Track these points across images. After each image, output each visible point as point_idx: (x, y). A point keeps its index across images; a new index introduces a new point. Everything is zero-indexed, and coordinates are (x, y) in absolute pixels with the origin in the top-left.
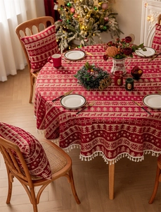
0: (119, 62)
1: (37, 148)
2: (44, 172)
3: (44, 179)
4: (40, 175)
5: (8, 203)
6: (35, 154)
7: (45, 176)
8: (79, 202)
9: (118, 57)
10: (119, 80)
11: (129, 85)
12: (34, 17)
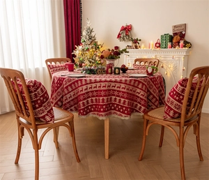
0: (111, 62)
1: (41, 87)
2: (47, 115)
3: (47, 122)
4: (44, 117)
5: (17, 163)
6: (39, 90)
7: (48, 118)
8: (79, 160)
9: (110, 58)
11: (117, 70)
12: (59, 57)
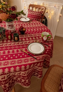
0: (10, 24)
9: (8, 20)
10: (9, 36)
11: (16, 38)
